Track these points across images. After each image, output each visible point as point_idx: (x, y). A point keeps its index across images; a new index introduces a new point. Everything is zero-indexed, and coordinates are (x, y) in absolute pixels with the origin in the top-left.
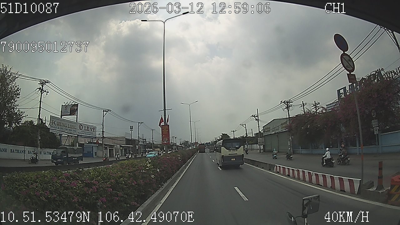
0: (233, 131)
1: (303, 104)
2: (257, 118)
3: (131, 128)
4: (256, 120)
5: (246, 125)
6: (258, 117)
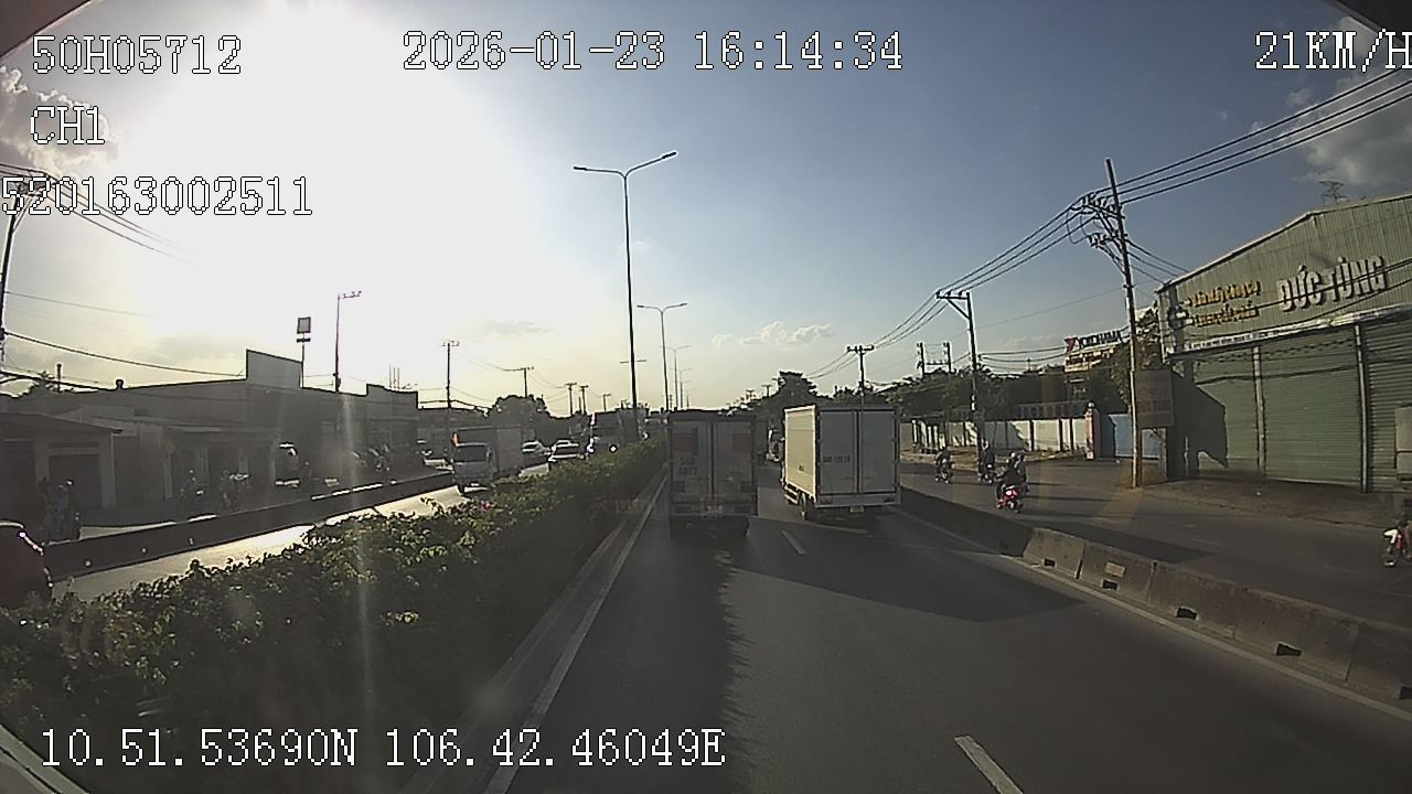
3: (304, 326)
5: (968, 298)
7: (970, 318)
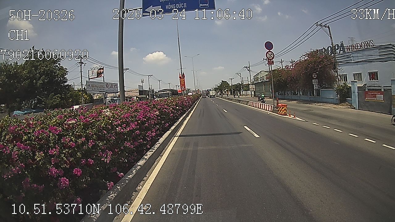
0: (231, 79)
1: (281, 61)
2: (248, 69)
4: (248, 70)
5: (241, 74)
6: (250, 68)
7: (241, 77)
